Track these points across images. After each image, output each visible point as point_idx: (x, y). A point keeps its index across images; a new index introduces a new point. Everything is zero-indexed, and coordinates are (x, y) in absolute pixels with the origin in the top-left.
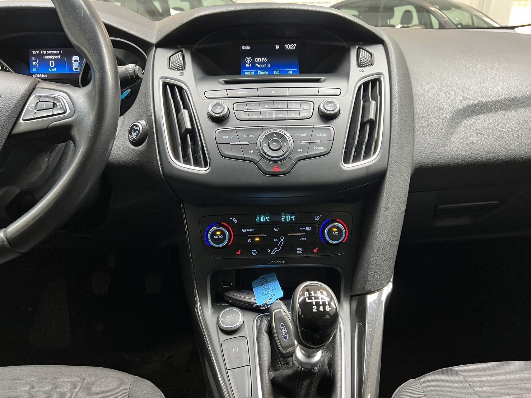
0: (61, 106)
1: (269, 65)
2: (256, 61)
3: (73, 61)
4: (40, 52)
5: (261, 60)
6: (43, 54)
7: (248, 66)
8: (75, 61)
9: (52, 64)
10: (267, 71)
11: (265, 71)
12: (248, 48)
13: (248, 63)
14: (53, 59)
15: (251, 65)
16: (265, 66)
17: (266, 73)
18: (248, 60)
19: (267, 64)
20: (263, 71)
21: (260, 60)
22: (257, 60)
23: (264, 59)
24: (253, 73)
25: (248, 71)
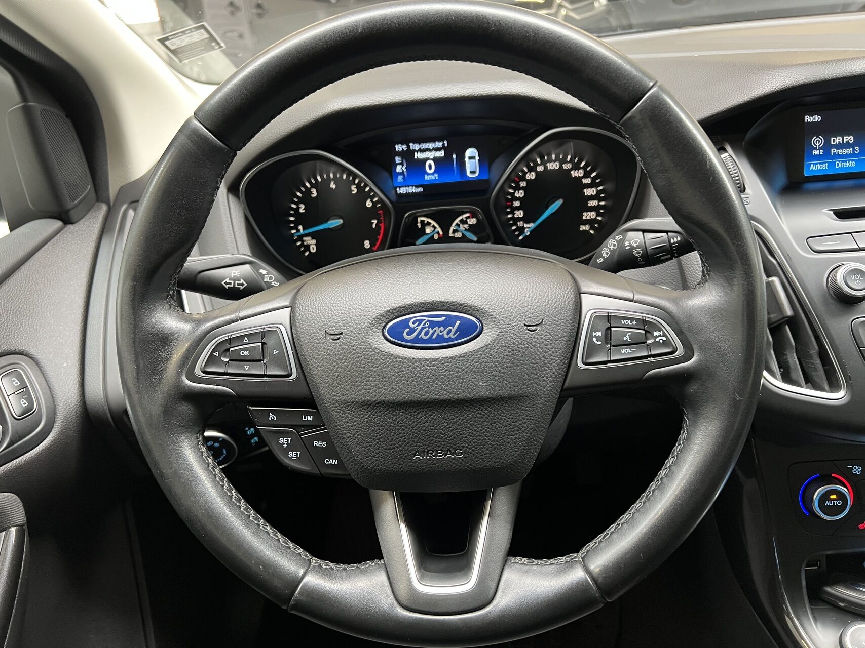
0: (664, 339)
1: (857, 148)
2: (832, 143)
3: (466, 159)
4: (409, 147)
5: (843, 140)
6: (414, 151)
7: (817, 153)
8: (470, 158)
9: (430, 168)
10: (852, 161)
11: (849, 161)
12: (817, 118)
13: (816, 149)
14: (432, 157)
15: (822, 151)
16: (849, 151)
17: (853, 164)
18: (817, 142)
19: (853, 148)
20: (846, 161)
21: (841, 141)
22: (834, 141)
23: (850, 139)
24: (825, 166)
25: (817, 164)
